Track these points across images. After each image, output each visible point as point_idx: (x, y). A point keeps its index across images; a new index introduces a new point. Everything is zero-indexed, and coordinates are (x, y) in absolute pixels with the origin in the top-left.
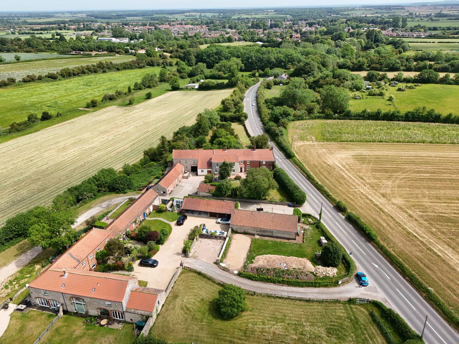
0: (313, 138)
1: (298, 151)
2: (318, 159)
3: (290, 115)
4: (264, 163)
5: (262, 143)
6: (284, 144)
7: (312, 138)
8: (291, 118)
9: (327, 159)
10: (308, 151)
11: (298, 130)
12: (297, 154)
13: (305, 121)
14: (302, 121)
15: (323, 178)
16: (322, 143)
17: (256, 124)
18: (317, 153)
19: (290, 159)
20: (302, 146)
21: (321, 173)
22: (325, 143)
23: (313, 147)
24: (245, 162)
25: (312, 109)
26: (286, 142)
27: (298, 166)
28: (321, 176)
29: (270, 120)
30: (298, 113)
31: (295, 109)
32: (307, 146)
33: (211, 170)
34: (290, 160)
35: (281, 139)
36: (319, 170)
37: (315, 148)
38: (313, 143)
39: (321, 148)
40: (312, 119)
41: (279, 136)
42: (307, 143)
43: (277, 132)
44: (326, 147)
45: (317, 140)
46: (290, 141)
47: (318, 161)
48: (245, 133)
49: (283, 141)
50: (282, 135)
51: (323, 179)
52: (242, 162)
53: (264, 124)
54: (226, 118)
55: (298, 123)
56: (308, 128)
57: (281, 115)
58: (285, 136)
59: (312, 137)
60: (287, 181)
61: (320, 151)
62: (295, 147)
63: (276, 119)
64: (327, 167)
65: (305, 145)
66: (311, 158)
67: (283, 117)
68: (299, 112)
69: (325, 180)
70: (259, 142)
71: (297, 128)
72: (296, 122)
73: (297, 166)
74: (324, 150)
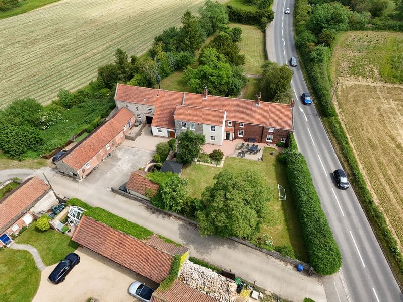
0: (376, 71)
1: (342, 99)
2: (378, 125)
3: (342, 22)
4: (271, 131)
5: (277, 85)
6: (321, 83)
7: (372, 71)
8: (343, 26)
9: (396, 129)
10: (362, 102)
11: (350, 51)
12: (340, 107)
13: (365, 33)
14: (361, 32)
15: (385, 183)
16: (391, 86)
17: (285, 32)
18: (379, 109)
19: (325, 119)
20: (352, 88)
21: (381, 169)
22: (396, 86)
23: (373, 94)
24: (235, 124)
25: (380, 9)
26: (323, 78)
27: (337, 139)
28: (381, 177)
29: (307, 27)
30: (357, 16)
31: (353, 8)
32: (361, 88)
33: (173, 131)
34: (323, 121)
35: (316, 69)
36: (377, 159)
37: (375, 95)
38: (374, 84)
39: (387, 99)
40: (379, 28)
41: (314, 62)
42: (363, 82)
43: (313, 54)
44: (397, 97)
45: (382, 77)
46: (333, 75)
47: (378, 130)
48: (261, 47)
49: (319, 75)
50: (320, 61)
51: (384, 188)
52: (230, 123)
53: (298, 32)
54: (241, 16)
55: (353, 35)
56: (368, 47)
57: (328, 21)
58: (325, 65)
59: (374, 70)
60: (305, 199)
61: (385, 106)
62: (340, 88)
63: (317, 28)
64: (395, 151)
65: (360, 86)
66: (365, 121)
67: (330, 25)
68: (359, 15)
69: (389, 192)
70: (271, 81)
71: (349, 47)
72: (349, 33)
73: (334, 140)
74: (393, 104)
